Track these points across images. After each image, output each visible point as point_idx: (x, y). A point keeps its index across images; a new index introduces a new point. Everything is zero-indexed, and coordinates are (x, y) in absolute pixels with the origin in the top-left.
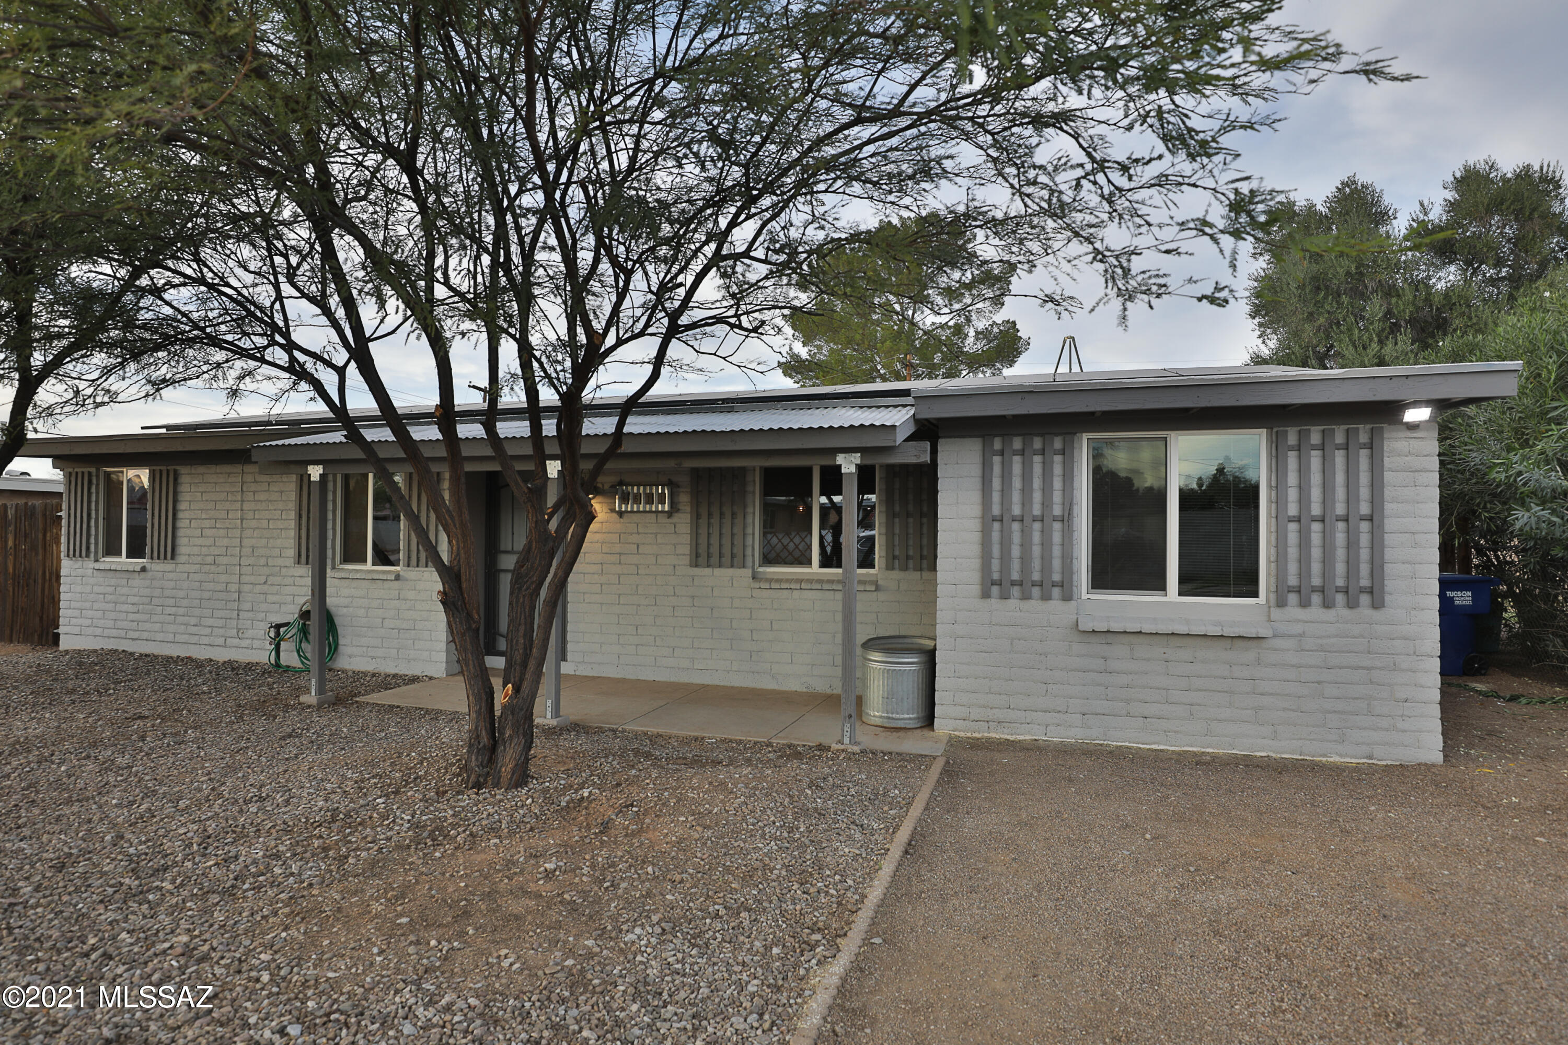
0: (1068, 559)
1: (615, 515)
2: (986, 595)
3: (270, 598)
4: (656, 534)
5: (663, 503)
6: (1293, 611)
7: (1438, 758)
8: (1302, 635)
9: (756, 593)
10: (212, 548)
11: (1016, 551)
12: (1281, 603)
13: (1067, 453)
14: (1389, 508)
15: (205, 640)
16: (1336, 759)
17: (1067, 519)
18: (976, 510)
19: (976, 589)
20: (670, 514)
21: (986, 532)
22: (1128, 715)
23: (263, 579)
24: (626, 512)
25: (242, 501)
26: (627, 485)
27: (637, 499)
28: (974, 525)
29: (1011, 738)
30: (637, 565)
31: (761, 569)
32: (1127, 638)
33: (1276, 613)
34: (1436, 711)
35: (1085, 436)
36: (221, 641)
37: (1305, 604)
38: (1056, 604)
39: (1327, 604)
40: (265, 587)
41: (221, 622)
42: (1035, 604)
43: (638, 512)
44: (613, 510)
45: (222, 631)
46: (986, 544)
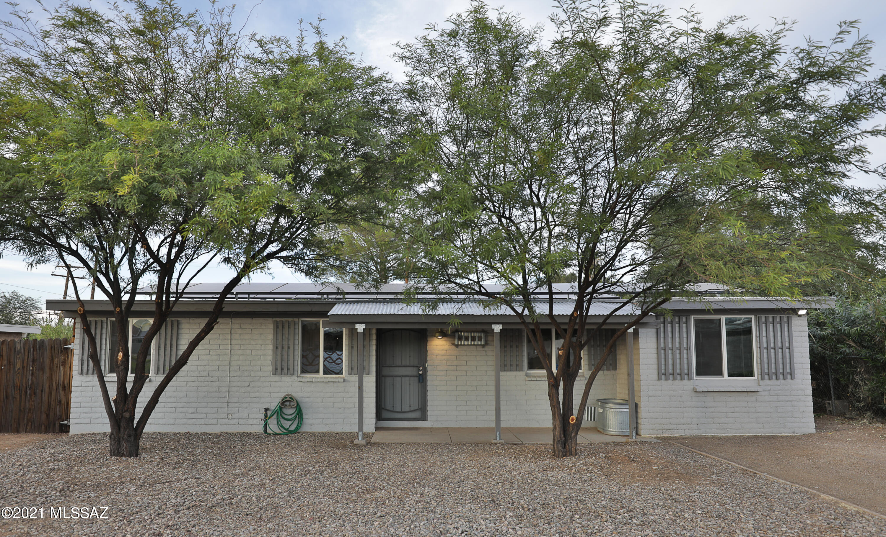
0: (689, 364)
1: (454, 347)
2: (660, 379)
3: (252, 395)
4: (476, 356)
5: (481, 341)
6: (767, 382)
7: (814, 431)
8: (770, 390)
9: (528, 383)
10: (207, 367)
11: (670, 362)
12: (763, 379)
13: (687, 323)
14: (795, 344)
15: (202, 422)
16: (783, 434)
17: (688, 349)
18: (655, 345)
19: (656, 377)
20: (483, 346)
21: (658, 354)
22: (714, 423)
23: (248, 384)
24: (461, 345)
25: (231, 339)
26: (461, 332)
27: (467, 339)
28: (654, 351)
29: (672, 436)
30: (466, 371)
31: (529, 372)
32: (712, 394)
33: (761, 382)
34: (812, 415)
35: (693, 317)
36: (214, 421)
37: (770, 379)
38: (686, 382)
39: (777, 379)
40: (249, 389)
41: (214, 410)
42: (678, 382)
43: (468, 345)
44: (454, 344)
45: (215, 416)
46: (658, 358)
